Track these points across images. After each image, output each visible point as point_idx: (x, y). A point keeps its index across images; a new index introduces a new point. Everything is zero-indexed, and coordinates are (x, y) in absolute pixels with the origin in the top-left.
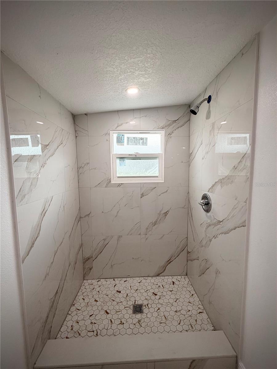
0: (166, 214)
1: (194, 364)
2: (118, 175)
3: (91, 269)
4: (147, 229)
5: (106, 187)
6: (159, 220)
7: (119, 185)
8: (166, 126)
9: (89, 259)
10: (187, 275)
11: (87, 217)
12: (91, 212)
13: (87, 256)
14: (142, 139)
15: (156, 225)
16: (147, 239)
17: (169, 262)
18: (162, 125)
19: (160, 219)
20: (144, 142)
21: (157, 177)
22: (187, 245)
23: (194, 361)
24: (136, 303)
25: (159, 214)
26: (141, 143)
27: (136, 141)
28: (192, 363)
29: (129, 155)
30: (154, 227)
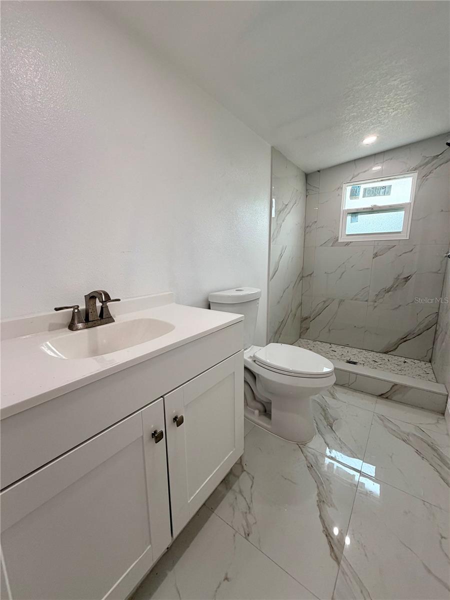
0: (407, 279)
1: (396, 388)
2: (347, 233)
3: (307, 329)
4: (377, 295)
5: (332, 246)
6: (395, 286)
7: (347, 244)
8: (420, 167)
9: (307, 318)
10: (430, 362)
11: (309, 277)
12: (313, 272)
13: (305, 315)
14: (384, 187)
15: (390, 292)
16: (375, 307)
17: (404, 339)
18: (414, 165)
19: (397, 286)
20: (386, 191)
21: (399, 232)
22: (437, 323)
23: (396, 385)
24: (351, 360)
25: (397, 279)
26: (381, 193)
27: (374, 192)
28: (393, 386)
29: (364, 209)
30: (387, 294)
